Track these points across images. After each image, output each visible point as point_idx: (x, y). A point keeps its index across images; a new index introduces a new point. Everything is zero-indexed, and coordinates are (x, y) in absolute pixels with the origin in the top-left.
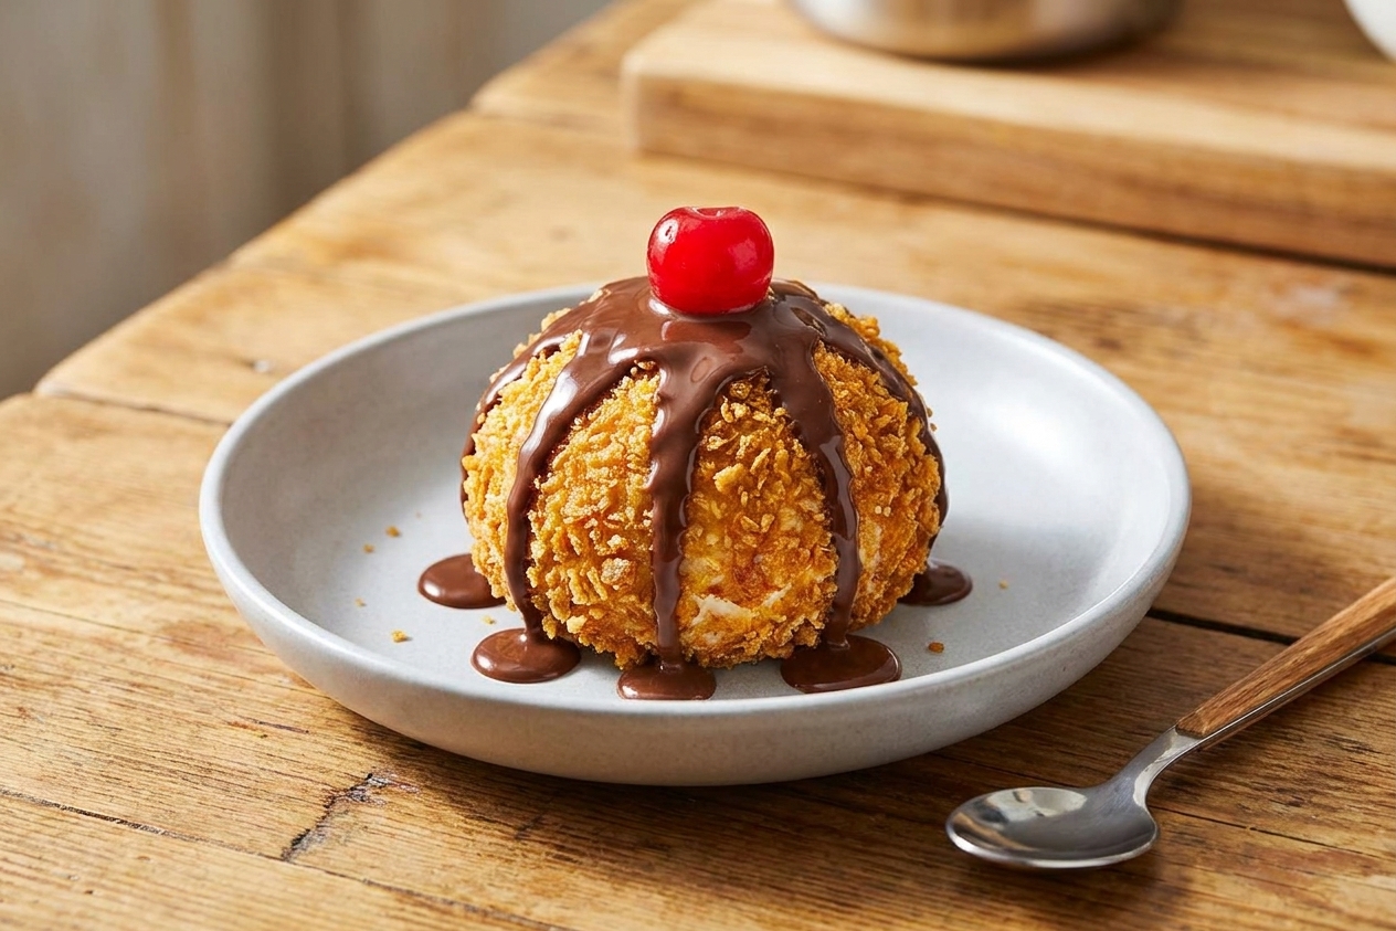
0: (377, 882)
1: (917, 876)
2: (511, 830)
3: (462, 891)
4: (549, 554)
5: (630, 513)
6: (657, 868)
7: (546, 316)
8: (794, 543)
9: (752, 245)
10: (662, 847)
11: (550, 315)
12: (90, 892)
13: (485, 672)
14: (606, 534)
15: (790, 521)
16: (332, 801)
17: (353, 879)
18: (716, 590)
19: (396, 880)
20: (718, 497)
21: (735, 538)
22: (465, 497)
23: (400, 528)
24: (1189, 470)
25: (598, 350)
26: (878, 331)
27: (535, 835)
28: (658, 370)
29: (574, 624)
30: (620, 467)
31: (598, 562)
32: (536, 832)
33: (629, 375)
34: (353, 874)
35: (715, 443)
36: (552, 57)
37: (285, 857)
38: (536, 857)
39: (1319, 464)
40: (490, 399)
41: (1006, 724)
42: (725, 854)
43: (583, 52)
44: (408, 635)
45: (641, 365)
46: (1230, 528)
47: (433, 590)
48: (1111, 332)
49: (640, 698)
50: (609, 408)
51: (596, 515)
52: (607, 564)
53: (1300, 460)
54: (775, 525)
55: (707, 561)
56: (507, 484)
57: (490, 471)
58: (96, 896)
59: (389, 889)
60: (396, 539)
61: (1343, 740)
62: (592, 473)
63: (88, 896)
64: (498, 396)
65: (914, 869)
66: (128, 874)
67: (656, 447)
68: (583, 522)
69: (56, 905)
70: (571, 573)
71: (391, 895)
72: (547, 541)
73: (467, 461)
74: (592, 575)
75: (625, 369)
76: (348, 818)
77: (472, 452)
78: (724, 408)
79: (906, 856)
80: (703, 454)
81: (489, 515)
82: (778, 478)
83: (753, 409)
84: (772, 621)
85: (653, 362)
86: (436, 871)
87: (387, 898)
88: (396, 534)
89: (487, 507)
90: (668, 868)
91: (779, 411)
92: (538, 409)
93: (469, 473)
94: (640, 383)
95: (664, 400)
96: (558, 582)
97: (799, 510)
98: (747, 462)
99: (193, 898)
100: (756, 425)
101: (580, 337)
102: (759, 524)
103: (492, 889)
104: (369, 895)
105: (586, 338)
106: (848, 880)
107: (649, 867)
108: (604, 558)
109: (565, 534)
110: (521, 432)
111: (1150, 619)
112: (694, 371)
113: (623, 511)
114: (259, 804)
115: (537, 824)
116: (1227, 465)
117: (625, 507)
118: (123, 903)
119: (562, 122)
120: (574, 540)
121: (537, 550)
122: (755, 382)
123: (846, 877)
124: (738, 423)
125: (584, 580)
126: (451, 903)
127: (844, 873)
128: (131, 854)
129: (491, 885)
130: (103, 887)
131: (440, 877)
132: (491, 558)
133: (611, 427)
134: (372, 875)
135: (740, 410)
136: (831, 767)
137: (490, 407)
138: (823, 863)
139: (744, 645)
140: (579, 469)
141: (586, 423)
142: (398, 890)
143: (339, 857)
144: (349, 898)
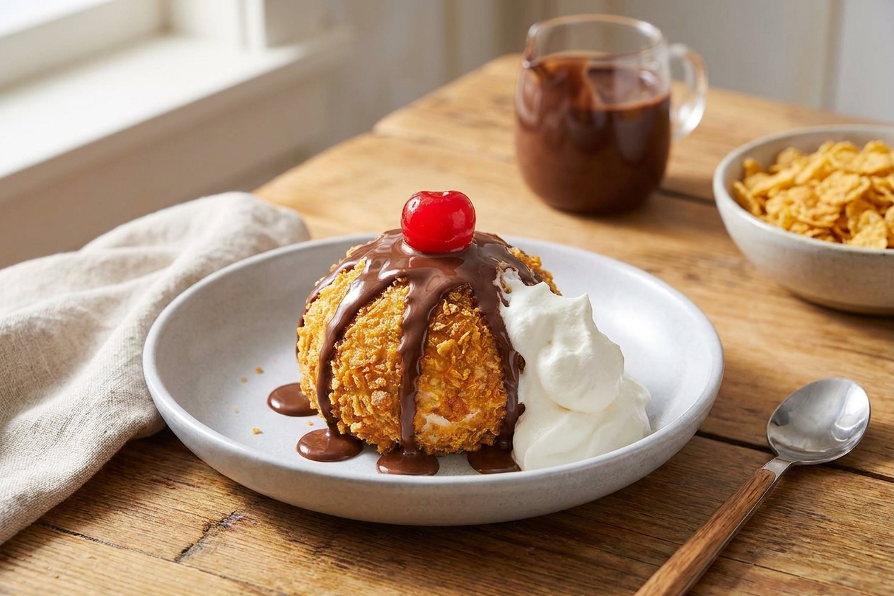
0: (230, 577)
1: (548, 584)
2: (311, 548)
3: (279, 583)
4: (342, 386)
5: (389, 364)
6: (397, 574)
7: (349, 249)
8: (482, 386)
9: (463, 214)
10: (400, 563)
11: (352, 248)
12: (58, 577)
13: (304, 455)
14: (374, 377)
15: (480, 373)
16: (208, 527)
17: (215, 575)
18: (436, 411)
19: (241, 576)
20: (439, 358)
21: (447, 382)
22: (298, 351)
23: (263, 369)
24: (723, 351)
25: (375, 270)
26: (540, 265)
27: (327, 551)
28: (408, 282)
29: (355, 427)
30: (385, 337)
31: (370, 393)
32: (327, 550)
33: (393, 286)
34: (215, 572)
35: (439, 326)
36: (423, 105)
37: (177, 560)
38: (324, 565)
39: (810, 351)
40: (314, 294)
41: (609, 495)
42: (437, 567)
43: (442, 102)
44: (261, 430)
45: (399, 280)
46: (755, 386)
47: (276, 404)
48: (694, 270)
49: (390, 473)
50: (379, 304)
51: (369, 365)
52: (374, 394)
53: (798, 348)
54: (472, 374)
55: (432, 394)
56: (320, 344)
57: (311, 337)
58: (61, 580)
59: (236, 581)
60: (261, 375)
61: (814, 514)
62: (368, 341)
63: (57, 580)
64: (319, 294)
65: (548, 580)
66: (81, 568)
67: (405, 327)
68: (362, 368)
69: (37, 584)
70: (354, 398)
71: (236, 585)
72: (341, 379)
73: (300, 330)
74: (365, 399)
75: (389, 282)
76: (217, 539)
77: (302, 325)
78: (445, 306)
79: (546, 573)
80: (431, 332)
81: (310, 363)
82: (474, 348)
83: (461, 308)
84: (469, 431)
85: (405, 278)
86: (265, 572)
87: (235, 587)
88: (260, 371)
89: (309, 358)
90: (404, 574)
91: (477, 309)
92: (338, 303)
93: (301, 337)
94: (398, 290)
95: (411, 301)
96: (346, 403)
97: (486, 367)
98: (457, 337)
99: (119, 583)
100: (463, 317)
101: (366, 262)
102: (462, 375)
103: (297, 584)
104: (223, 584)
105: (369, 263)
106: (510, 586)
107: (391, 573)
108: (373, 390)
109: (350, 375)
110: (330, 315)
111: (697, 437)
112: (428, 285)
113: (384, 363)
114: (163, 528)
115: (328, 546)
116: (755, 350)
117: (386, 361)
118: (75, 584)
119: (424, 141)
120: (355, 378)
121: (335, 384)
122: (463, 293)
123: (508, 583)
124: (452, 316)
125: (360, 403)
126: (271, 591)
127: (507, 581)
128: (86, 555)
129: (296, 581)
130: (66, 574)
131: (267, 575)
132: (310, 387)
133: (379, 315)
134: (225, 572)
135: (454, 308)
136: (500, 518)
137: (314, 300)
138: (495, 575)
139: (451, 444)
140: (361, 338)
141: (366, 312)
142: (242, 582)
143: (208, 561)
144: (211, 586)
